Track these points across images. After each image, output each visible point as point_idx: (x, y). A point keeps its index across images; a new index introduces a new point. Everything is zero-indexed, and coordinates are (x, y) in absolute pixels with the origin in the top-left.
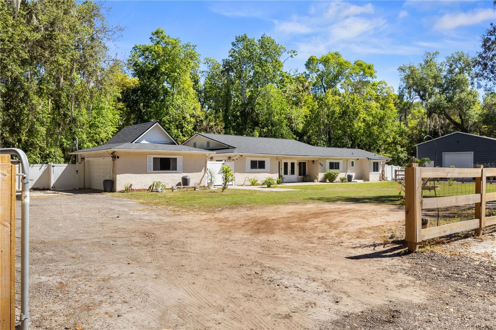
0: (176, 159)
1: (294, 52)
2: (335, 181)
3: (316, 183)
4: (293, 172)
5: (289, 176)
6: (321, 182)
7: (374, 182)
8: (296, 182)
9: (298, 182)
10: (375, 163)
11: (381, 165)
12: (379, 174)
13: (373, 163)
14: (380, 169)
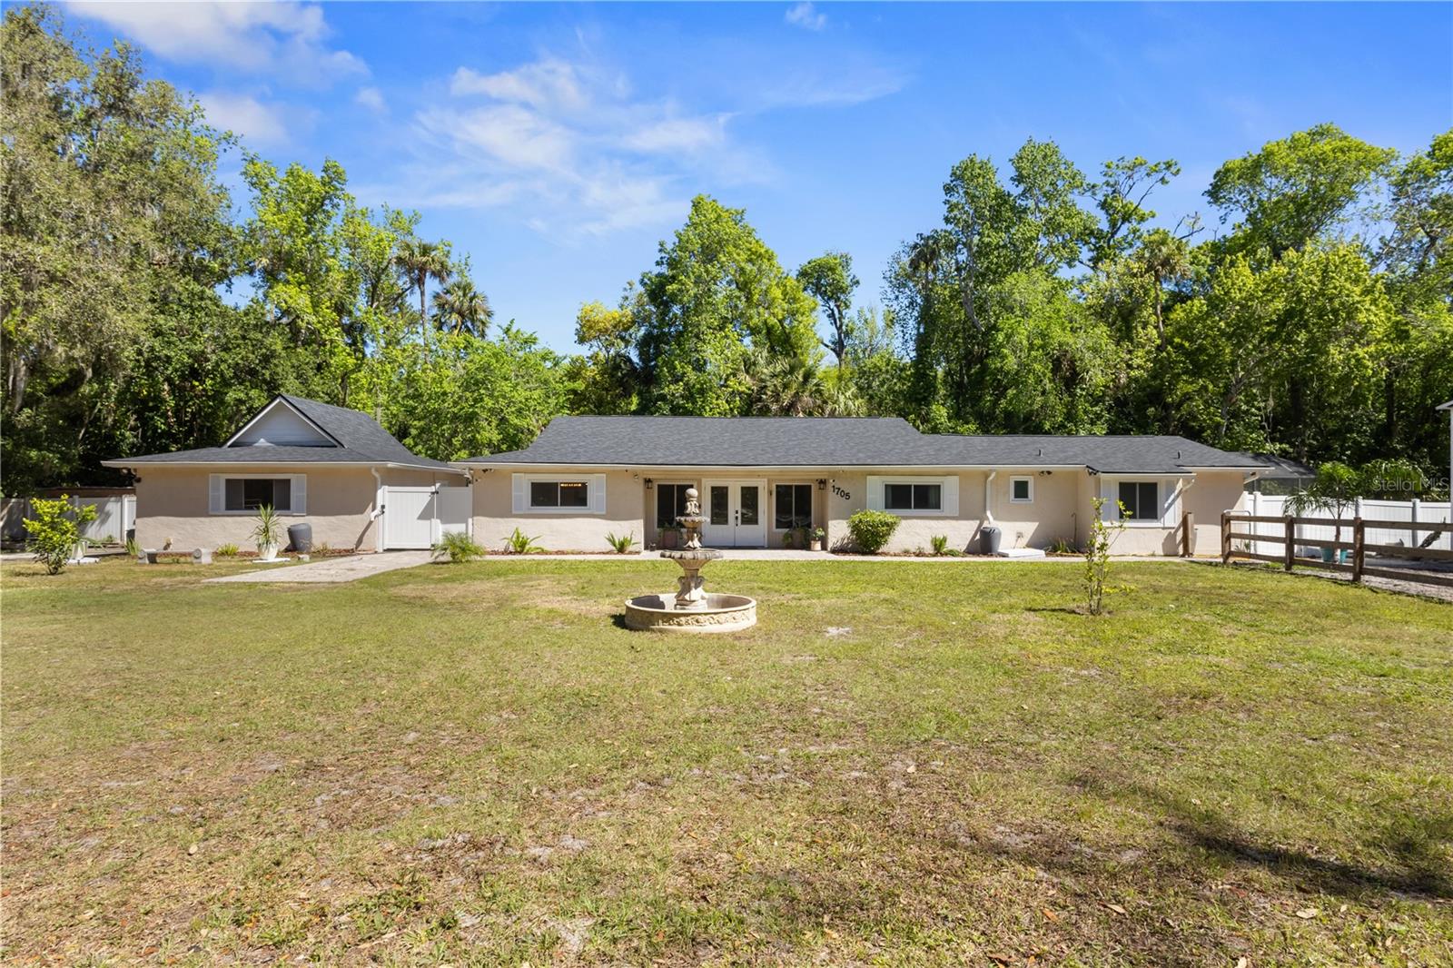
0: (288, 481)
1: (1169, 166)
2: (883, 549)
3: (817, 554)
4: (750, 517)
5: (734, 528)
6: (834, 551)
7: (1124, 559)
8: (762, 548)
9: (771, 547)
10: (1134, 485)
11: (1177, 492)
12: (1164, 528)
13: (1122, 485)
14: (1172, 508)
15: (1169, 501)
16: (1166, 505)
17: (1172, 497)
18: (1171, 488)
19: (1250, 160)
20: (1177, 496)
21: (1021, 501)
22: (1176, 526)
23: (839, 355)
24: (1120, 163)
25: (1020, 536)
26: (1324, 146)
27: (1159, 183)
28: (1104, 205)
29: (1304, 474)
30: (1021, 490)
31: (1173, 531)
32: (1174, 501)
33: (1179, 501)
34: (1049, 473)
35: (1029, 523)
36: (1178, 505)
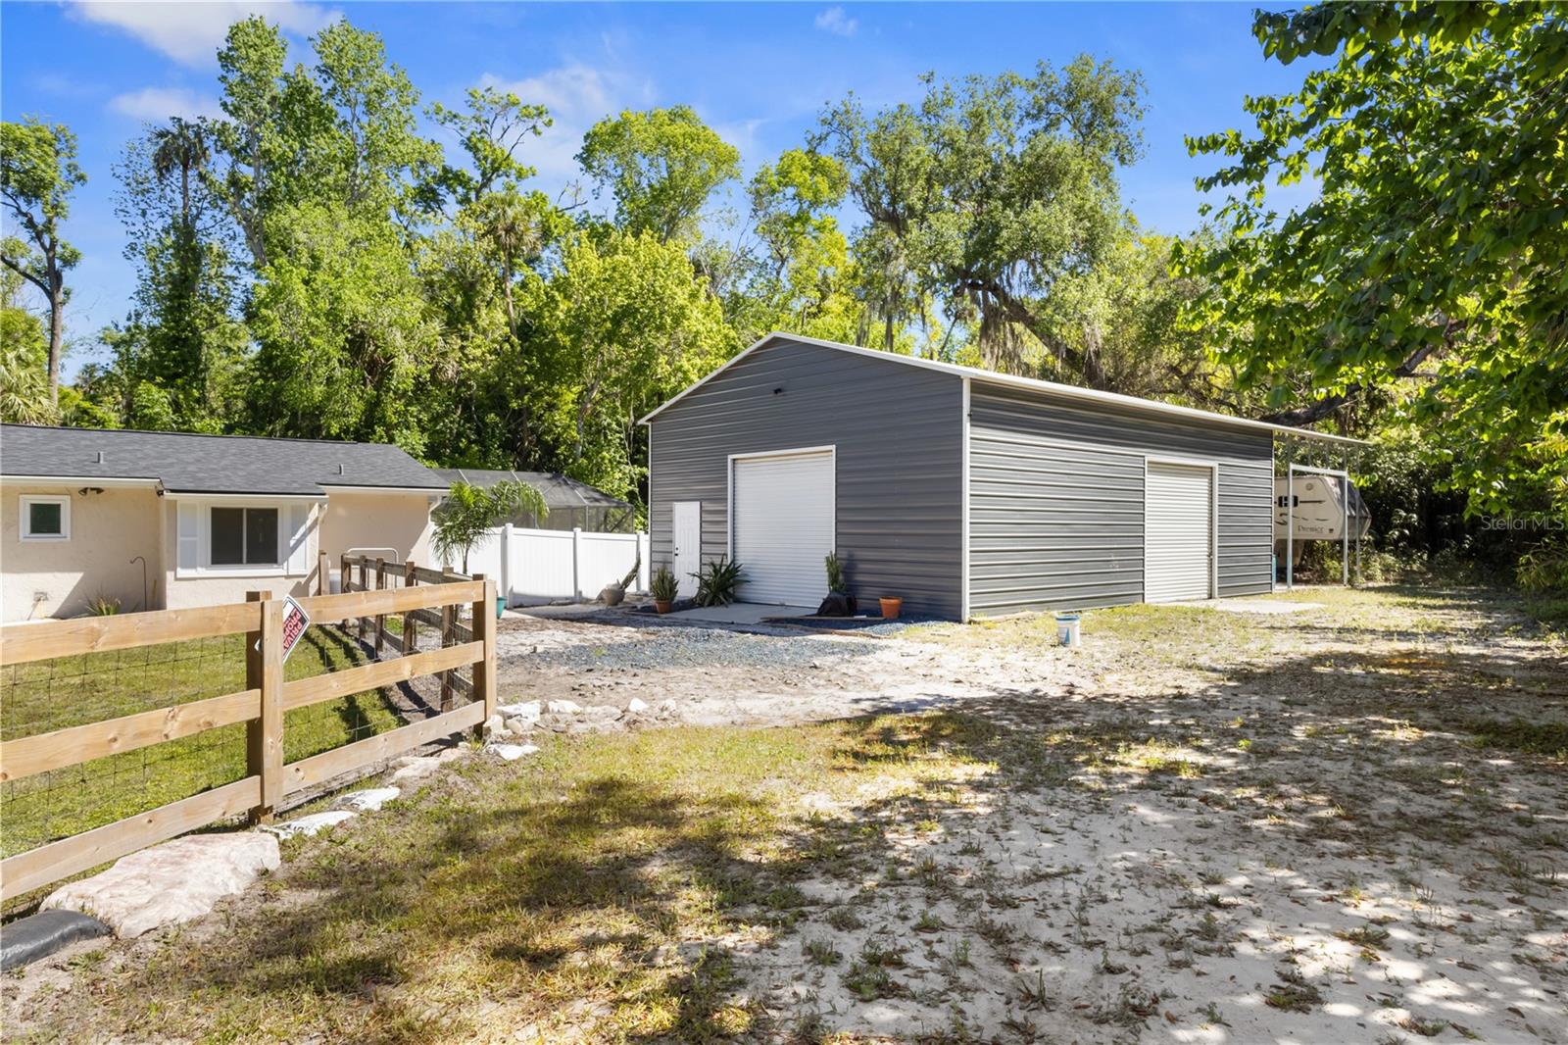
1: (539, 113)
10: (237, 512)
11: (309, 523)
12: (288, 577)
13: (217, 513)
14: (301, 547)
15: (297, 536)
16: (292, 543)
17: (302, 530)
18: (299, 517)
19: (609, 124)
20: (310, 529)
21: (46, 539)
22: (309, 572)
23: (51, 295)
24: (487, 95)
25: (40, 597)
26: (679, 129)
27: (531, 132)
28: (470, 146)
29: (597, 500)
30: (45, 519)
31: (303, 580)
32: (304, 536)
33: (315, 534)
34: (99, 491)
35: (59, 575)
36: (313, 540)
